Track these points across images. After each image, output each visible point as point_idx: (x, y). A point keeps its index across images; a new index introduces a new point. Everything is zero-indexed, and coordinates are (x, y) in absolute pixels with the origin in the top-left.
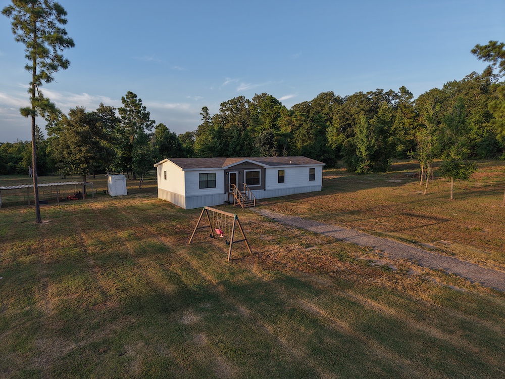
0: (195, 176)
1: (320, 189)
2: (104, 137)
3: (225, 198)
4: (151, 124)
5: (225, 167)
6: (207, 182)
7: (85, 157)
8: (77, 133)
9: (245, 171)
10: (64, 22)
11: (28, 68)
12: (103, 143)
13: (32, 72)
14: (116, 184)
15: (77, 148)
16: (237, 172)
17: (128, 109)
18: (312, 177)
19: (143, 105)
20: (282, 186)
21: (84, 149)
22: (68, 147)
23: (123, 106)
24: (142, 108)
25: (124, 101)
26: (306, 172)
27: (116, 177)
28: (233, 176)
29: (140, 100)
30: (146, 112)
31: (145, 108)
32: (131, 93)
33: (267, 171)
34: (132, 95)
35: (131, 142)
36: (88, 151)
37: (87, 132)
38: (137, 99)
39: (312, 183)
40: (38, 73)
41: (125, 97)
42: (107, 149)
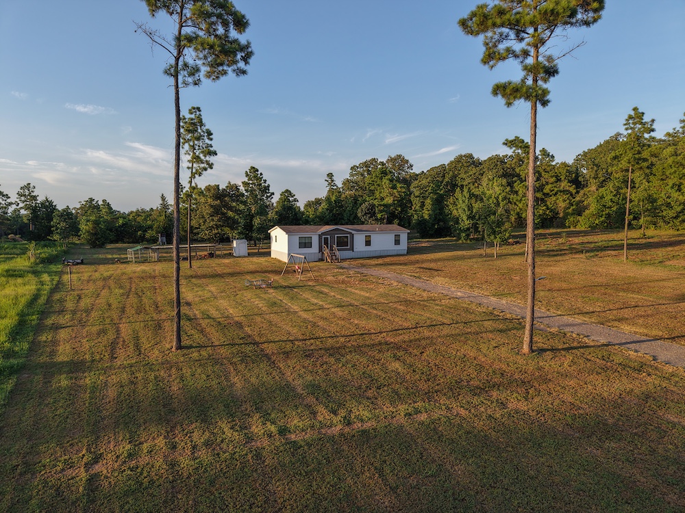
0: (296, 239)
1: (405, 252)
2: (231, 209)
3: (320, 256)
4: (270, 196)
5: (320, 232)
6: (305, 244)
7: (216, 225)
8: (212, 206)
9: (336, 236)
10: (211, 139)
11: (188, 168)
12: (230, 214)
13: (190, 170)
14: (239, 246)
15: (211, 218)
16: (329, 237)
17: (251, 182)
18: (397, 242)
19: (264, 178)
20: (368, 248)
21: (216, 219)
22: (203, 217)
23: (246, 179)
24: (263, 181)
25: (247, 175)
26: (391, 237)
27: (239, 241)
28: (326, 239)
29: (261, 174)
30: (266, 185)
31: (265, 181)
32: (254, 168)
33: (354, 235)
34: (254, 170)
35: (253, 212)
36: (219, 221)
37: (218, 206)
38: (259, 173)
39: (397, 247)
40: (194, 171)
41: (248, 171)
42: (233, 219)
